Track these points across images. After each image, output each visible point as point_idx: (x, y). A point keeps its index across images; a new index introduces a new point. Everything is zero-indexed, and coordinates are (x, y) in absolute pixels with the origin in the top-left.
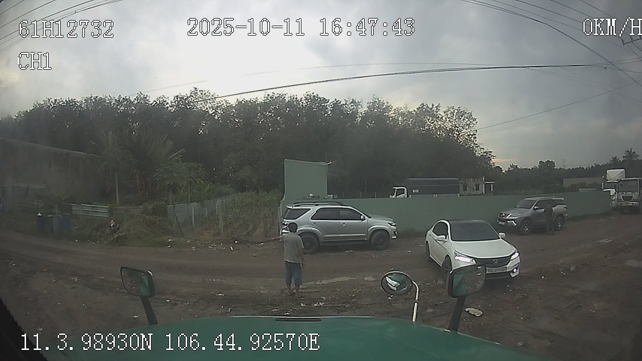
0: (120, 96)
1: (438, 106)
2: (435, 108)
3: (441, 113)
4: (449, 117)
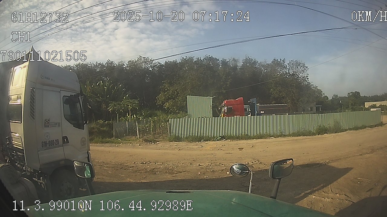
1: (284, 60)
3: (286, 64)
4: (291, 66)
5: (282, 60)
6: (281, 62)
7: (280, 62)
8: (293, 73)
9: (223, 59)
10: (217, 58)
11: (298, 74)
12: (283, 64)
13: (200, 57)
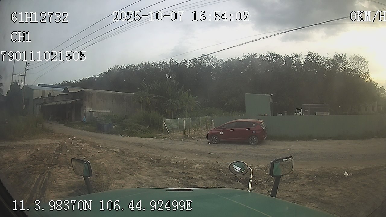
0: (160, 61)
1: (345, 55)
2: (344, 56)
3: (347, 59)
4: (353, 61)
5: (343, 55)
6: (343, 57)
7: (341, 57)
8: (354, 68)
9: (286, 55)
10: (280, 55)
11: (360, 69)
12: (345, 59)
13: (263, 54)
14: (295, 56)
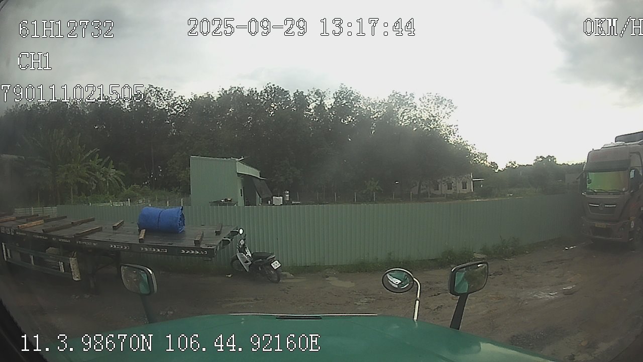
1: (412, 93)
6: (407, 97)
7: (404, 97)
8: (428, 117)
10: (287, 90)
11: (439, 119)
12: (411, 100)
14: (316, 93)
